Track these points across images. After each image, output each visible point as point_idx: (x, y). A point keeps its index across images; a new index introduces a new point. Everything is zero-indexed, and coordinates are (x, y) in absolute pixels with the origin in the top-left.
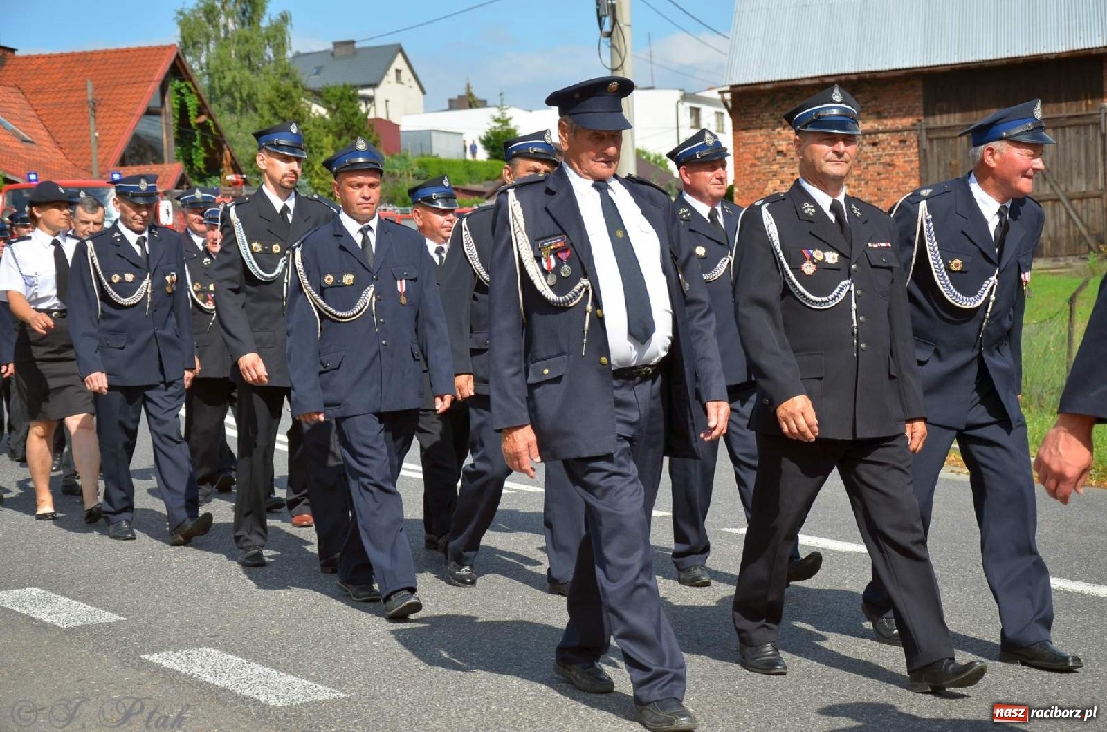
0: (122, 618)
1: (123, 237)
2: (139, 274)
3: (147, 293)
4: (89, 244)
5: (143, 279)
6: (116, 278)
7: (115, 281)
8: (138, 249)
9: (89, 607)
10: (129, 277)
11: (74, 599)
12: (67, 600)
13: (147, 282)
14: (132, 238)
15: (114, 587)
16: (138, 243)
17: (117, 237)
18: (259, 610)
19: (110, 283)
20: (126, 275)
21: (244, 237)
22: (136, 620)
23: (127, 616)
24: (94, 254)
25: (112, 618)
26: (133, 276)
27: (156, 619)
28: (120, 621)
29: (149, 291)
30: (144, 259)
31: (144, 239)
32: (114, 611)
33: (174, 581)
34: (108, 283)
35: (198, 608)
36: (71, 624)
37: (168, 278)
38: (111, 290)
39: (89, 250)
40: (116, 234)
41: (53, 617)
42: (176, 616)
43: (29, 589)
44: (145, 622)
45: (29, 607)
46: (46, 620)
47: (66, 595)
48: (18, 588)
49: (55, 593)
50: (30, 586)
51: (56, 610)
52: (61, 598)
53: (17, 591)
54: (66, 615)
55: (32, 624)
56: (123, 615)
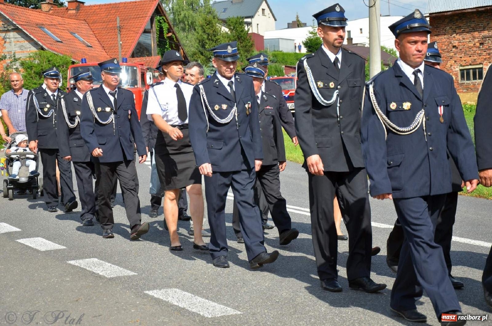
0: (135, 274)
1: (220, 82)
2: (230, 105)
3: (235, 116)
4: (201, 87)
5: (232, 107)
6: (217, 107)
7: (216, 109)
8: (228, 88)
9: (120, 268)
10: (224, 107)
11: (113, 264)
12: (110, 264)
13: (235, 108)
14: (225, 82)
15: (131, 259)
16: (229, 85)
17: (217, 82)
18: (199, 271)
19: (214, 110)
20: (222, 105)
21: (313, 79)
22: (142, 274)
23: (137, 273)
24: (204, 93)
25: (132, 273)
26: (227, 106)
27: (150, 274)
28: (134, 275)
29: (236, 114)
30: (232, 94)
31: (232, 82)
32: (131, 270)
33: (159, 256)
34: (213, 110)
35: (170, 270)
36: (112, 276)
37: (246, 106)
38: (214, 115)
39: (201, 91)
40: (216, 80)
41: (103, 272)
42: (159, 272)
43: (92, 259)
44: (146, 276)
45: (93, 267)
46: (101, 274)
47: (109, 262)
48: (87, 258)
49: (104, 261)
50: (93, 257)
51: (105, 269)
52: (107, 263)
53: (87, 260)
54: (109, 271)
55: (94, 276)
56: (135, 272)
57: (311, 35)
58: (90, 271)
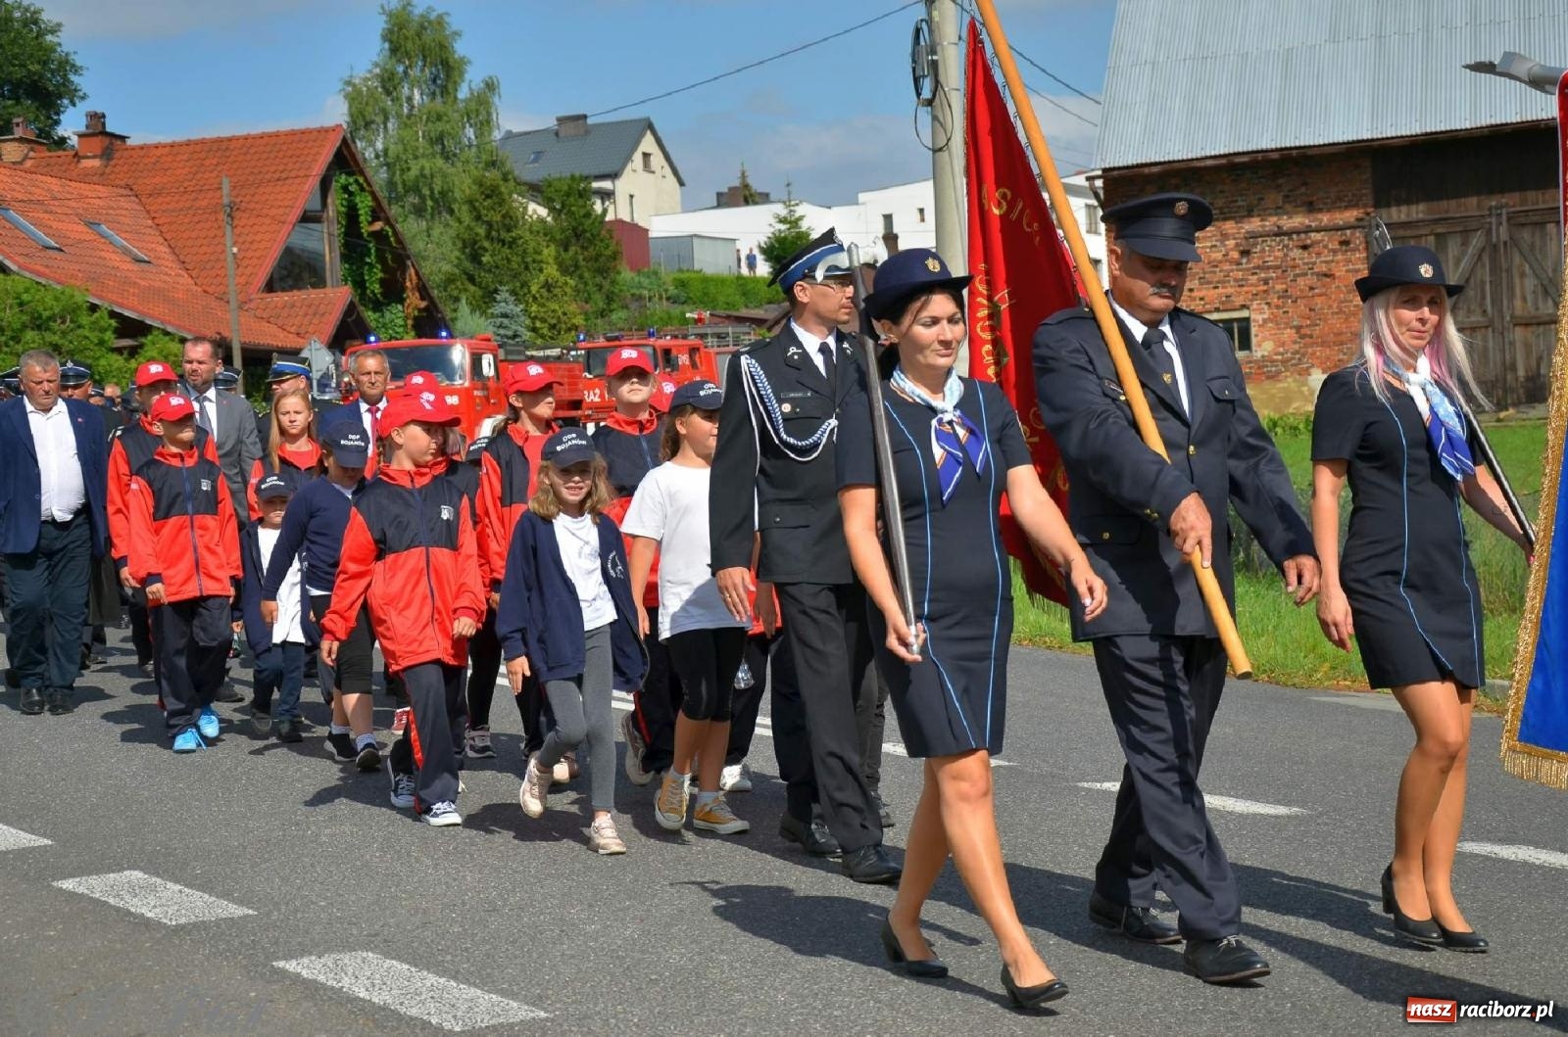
0: (251, 912)
9: (206, 896)
11: (186, 886)
12: (178, 887)
15: (242, 869)
22: (269, 914)
23: (257, 909)
25: (237, 911)
27: (296, 912)
28: (248, 916)
32: (240, 902)
33: (323, 860)
35: (353, 898)
36: (183, 921)
41: (157, 910)
42: (323, 908)
43: (127, 873)
44: (282, 917)
45: (127, 897)
46: (149, 915)
47: (177, 882)
48: (113, 872)
49: (162, 878)
50: (129, 868)
51: (163, 901)
52: (169, 885)
53: (111, 875)
54: (176, 908)
55: (130, 922)
56: (251, 908)
57: (783, 227)
58: (118, 910)
